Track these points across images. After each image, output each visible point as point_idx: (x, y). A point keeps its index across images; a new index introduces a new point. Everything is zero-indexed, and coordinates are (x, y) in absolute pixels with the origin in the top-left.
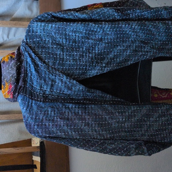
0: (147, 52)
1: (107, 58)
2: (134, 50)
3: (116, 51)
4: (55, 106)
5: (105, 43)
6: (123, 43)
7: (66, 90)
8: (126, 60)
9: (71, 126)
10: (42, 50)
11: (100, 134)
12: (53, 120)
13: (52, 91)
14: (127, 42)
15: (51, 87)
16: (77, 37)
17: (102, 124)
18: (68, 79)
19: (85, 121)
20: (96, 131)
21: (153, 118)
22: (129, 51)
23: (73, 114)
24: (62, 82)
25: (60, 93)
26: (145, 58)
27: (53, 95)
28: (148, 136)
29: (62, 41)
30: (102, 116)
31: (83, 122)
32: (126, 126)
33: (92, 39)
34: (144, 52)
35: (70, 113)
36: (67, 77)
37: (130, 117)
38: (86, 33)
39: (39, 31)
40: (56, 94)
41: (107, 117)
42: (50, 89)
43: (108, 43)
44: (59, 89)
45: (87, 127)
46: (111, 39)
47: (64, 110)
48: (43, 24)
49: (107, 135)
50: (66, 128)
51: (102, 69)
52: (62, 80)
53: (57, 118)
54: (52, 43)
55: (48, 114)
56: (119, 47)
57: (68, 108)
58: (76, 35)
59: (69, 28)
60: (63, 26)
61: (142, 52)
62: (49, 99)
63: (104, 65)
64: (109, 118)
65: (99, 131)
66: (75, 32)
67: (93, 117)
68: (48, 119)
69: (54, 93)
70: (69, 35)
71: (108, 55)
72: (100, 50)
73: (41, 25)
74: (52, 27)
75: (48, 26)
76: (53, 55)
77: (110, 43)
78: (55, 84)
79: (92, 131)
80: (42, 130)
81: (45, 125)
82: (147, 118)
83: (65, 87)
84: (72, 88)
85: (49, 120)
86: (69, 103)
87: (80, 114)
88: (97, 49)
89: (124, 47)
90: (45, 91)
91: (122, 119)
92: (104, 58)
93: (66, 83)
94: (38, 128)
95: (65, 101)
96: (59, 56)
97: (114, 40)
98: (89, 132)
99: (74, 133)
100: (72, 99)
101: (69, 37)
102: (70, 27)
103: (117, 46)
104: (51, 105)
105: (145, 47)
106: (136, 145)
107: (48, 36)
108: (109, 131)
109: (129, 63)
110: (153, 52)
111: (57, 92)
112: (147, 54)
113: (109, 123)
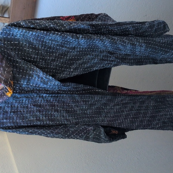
0: (112, 61)
1: (76, 64)
2: (101, 59)
3: (85, 59)
4: (30, 96)
5: (77, 51)
6: (93, 52)
7: (42, 84)
8: (92, 67)
9: (43, 112)
10: (18, 52)
11: (66, 119)
12: (27, 107)
13: (28, 85)
14: (96, 52)
15: (28, 81)
16: (53, 44)
17: (69, 111)
18: (44, 75)
19: (55, 108)
20: (63, 116)
21: (109, 106)
22: (96, 60)
23: (45, 101)
24: (39, 77)
25: (36, 87)
26: (109, 66)
27: (29, 88)
28: (108, 121)
29: (38, 46)
30: (69, 104)
31: (52, 109)
32: (88, 113)
33: (66, 47)
34: (110, 61)
35: (43, 101)
36: (44, 73)
37: (91, 105)
38: (62, 42)
39: (18, 36)
40: (32, 87)
41: (73, 105)
42: (27, 83)
43: (79, 52)
44: (35, 83)
45: (56, 112)
46: (83, 48)
47: (38, 98)
48: (24, 31)
49: (73, 120)
50: (39, 114)
51: (69, 74)
52: (39, 75)
53: (31, 106)
54: (29, 46)
55: (22, 102)
56: (89, 56)
57: (42, 97)
58: (52, 43)
59: (47, 37)
60: (42, 35)
61: (108, 61)
62: (25, 91)
63: (72, 70)
64: (75, 106)
65: (66, 117)
66: (52, 40)
67: (61, 104)
68: (22, 107)
69: (30, 86)
70: (46, 42)
71: (77, 60)
72: (71, 56)
73: (22, 31)
74: (32, 34)
75: (29, 33)
76: (28, 57)
77: (82, 51)
78: (32, 78)
79: (60, 117)
80: (18, 116)
81: (20, 111)
82: (105, 107)
83: (41, 82)
84: (48, 83)
85: (24, 107)
86: (43, 93)
87: (51, 101)
88: (69, 56)
89: (93, 56)
90: (22, 84)
91: (86, 107)
92: (74, 63)
93: (42, 78)
94: (14, 114)
95: (40, 92)
96: (33, 59)
97: (85, 49)
98: (57, 117)
99: (44, 118)
100: (47, 90)
101: (45, 44)
102: (49, 36)
103: (87, 54)
104: (26, 95)
105: (110, 57)
106: (94, 127)
107: (26, 40)
108: (75, 117)
109: (95, 69)
110: (117, 61)
111: (34, 86)
112: (112, 63)
113: (74, 110)
